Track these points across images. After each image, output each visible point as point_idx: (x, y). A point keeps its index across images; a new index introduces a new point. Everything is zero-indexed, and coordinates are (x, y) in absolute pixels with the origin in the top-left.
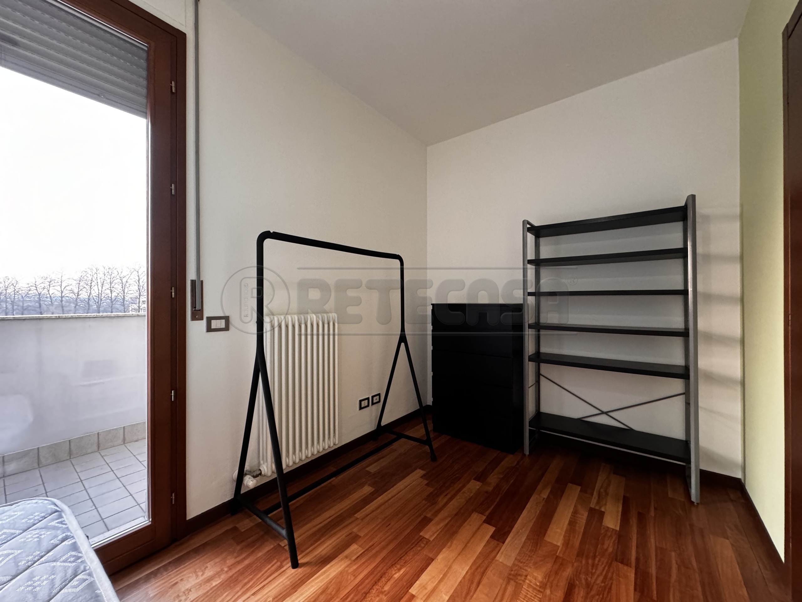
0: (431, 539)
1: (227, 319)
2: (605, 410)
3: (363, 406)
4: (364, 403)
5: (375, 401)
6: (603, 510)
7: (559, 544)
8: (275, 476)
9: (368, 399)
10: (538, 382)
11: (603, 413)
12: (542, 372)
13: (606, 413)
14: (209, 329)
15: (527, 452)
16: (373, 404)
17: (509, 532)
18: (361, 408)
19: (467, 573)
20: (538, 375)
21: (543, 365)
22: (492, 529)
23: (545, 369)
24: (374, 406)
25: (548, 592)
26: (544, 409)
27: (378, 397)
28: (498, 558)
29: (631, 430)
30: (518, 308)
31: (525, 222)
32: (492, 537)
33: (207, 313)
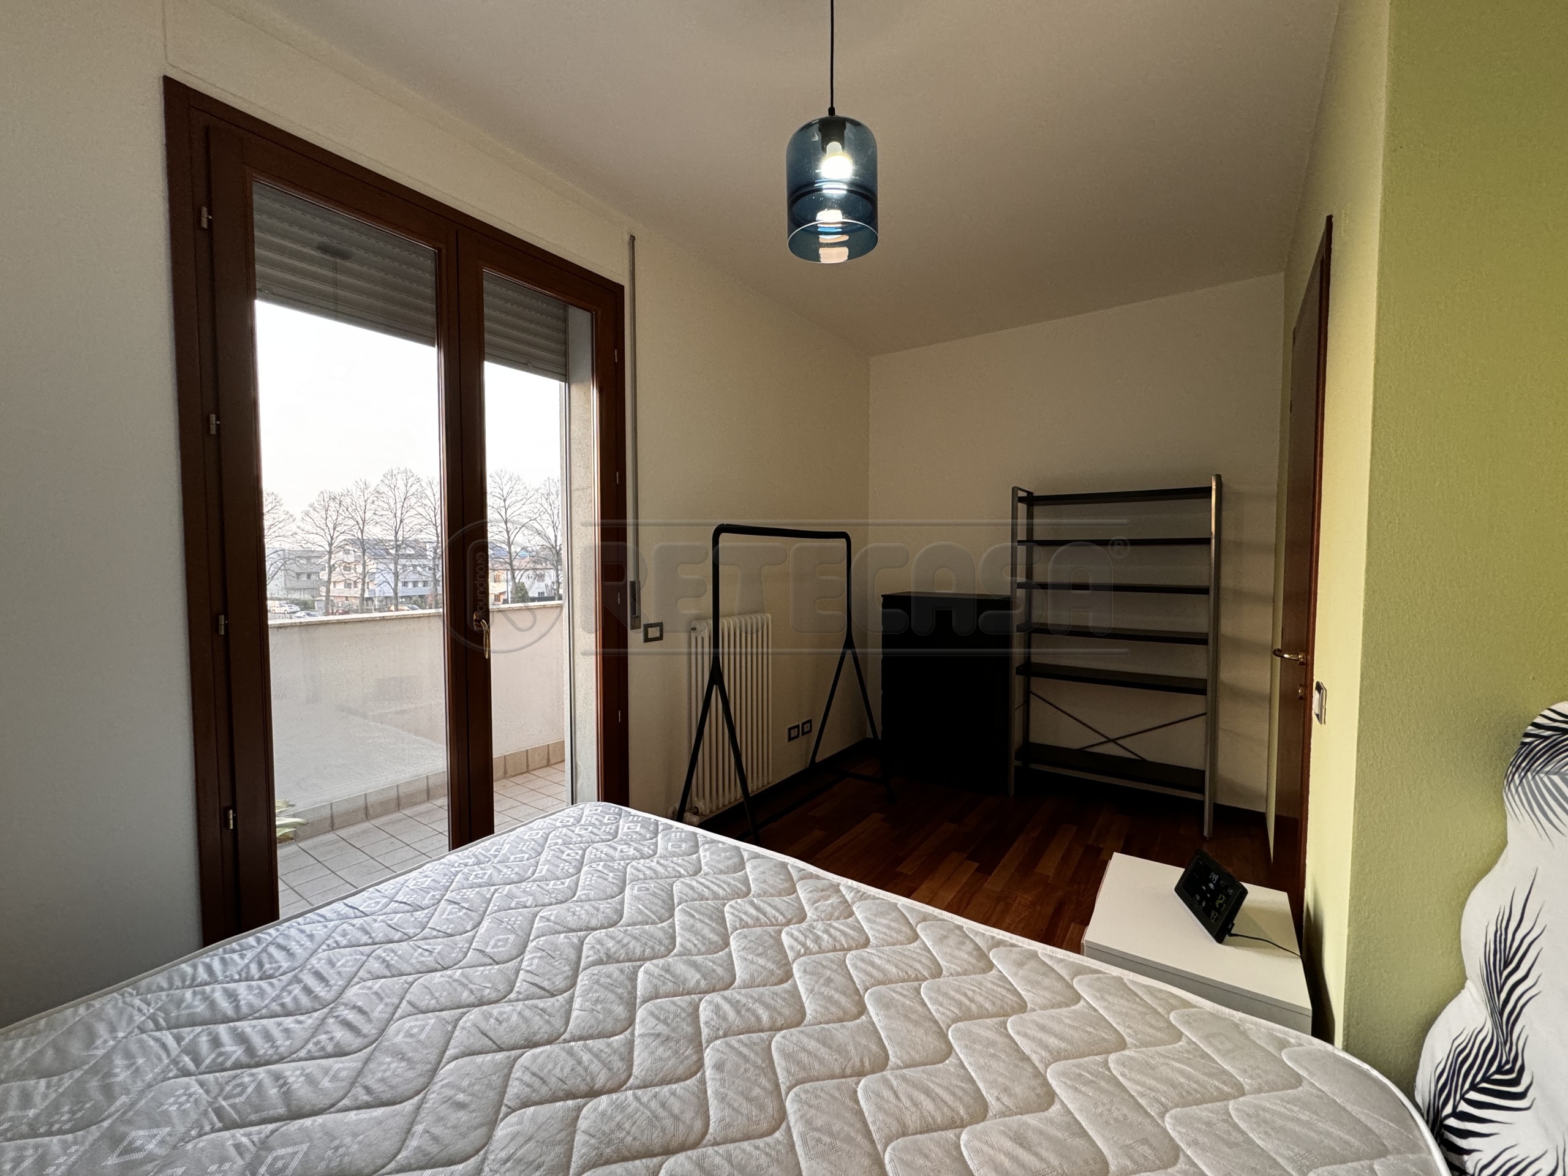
0: (910, 873)
1: (660, 625)
2: (1112, 736)
3: (792, 736)
4: (794, 733)
5: (806, 730)
6: (1101, 846)
7: (1050, 874)
8: (743, 800)
9: (798, 726)
10: (1027, 703)
11: (1109, 740)
12: (1033, 689)
13: (1114, 741)
14: (647, 640)
15: (1012, 792)
16: (803, 734)
17: (994, 867)
18: (790, 739)
19: (954, 897)
20: (1027, 692)
21: (1034, 680)
22: (976, 865)
23: (1037, 684)
24: (805, 737)
25: (1038, 908)
26: (1035, 737)
27: (809, 724)
28: (986, 885)
29: (1143, 760)
30: (1005, 603)
31: (1015, 490)
32: (977, 870)
33: (644, 621)
